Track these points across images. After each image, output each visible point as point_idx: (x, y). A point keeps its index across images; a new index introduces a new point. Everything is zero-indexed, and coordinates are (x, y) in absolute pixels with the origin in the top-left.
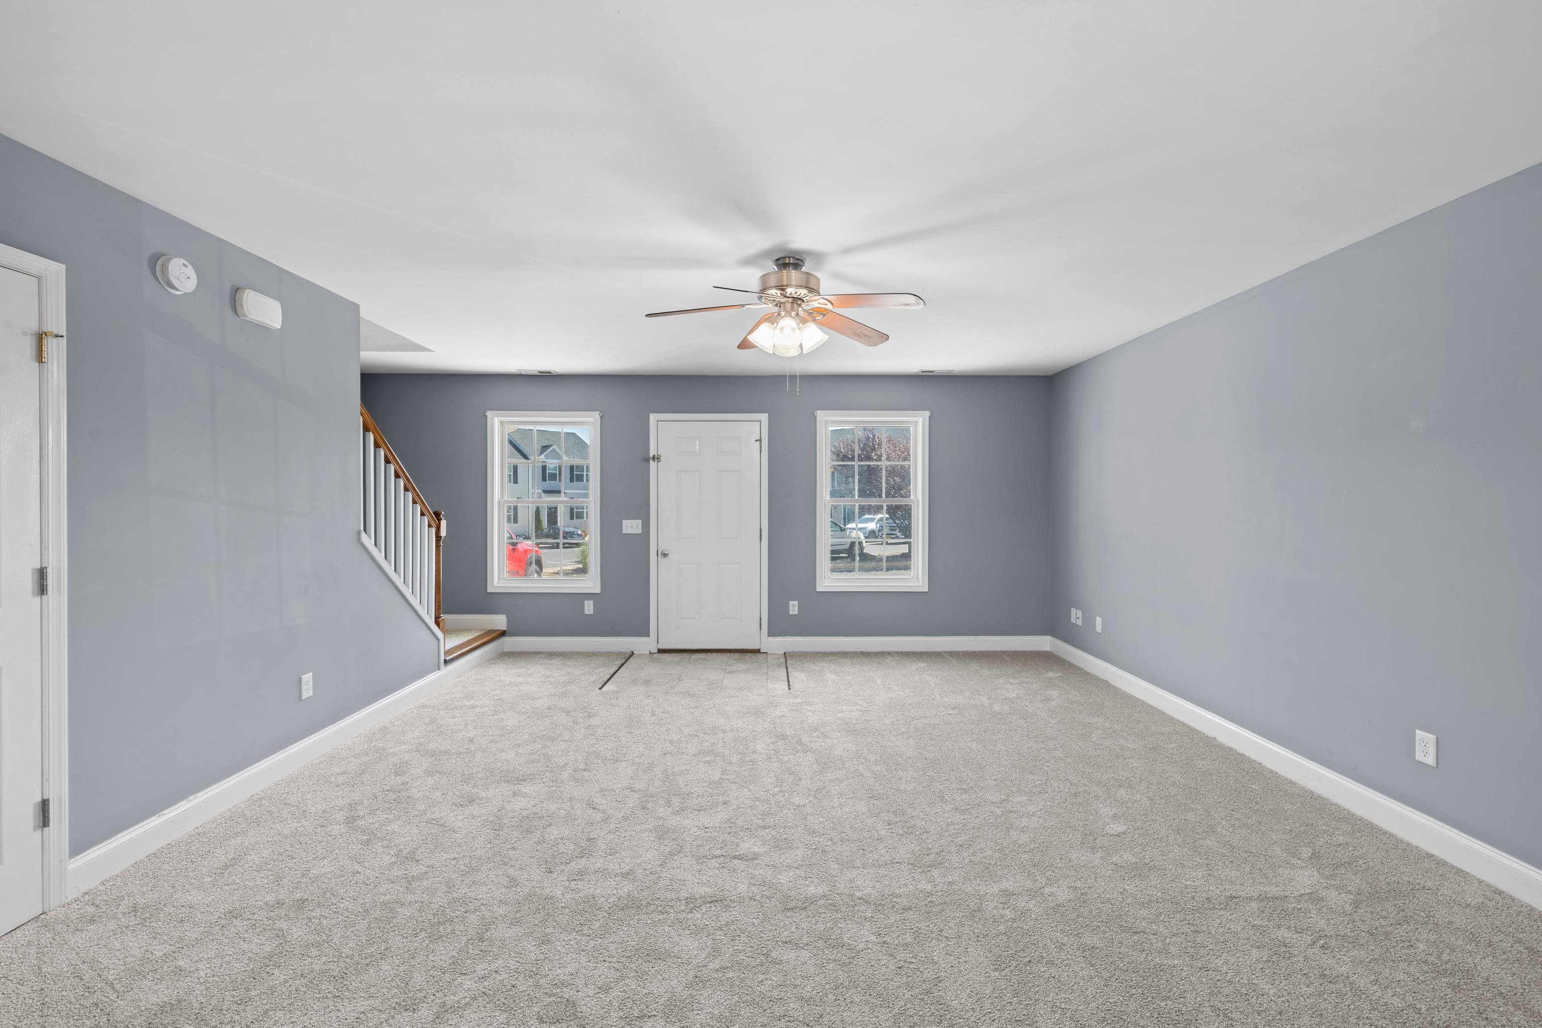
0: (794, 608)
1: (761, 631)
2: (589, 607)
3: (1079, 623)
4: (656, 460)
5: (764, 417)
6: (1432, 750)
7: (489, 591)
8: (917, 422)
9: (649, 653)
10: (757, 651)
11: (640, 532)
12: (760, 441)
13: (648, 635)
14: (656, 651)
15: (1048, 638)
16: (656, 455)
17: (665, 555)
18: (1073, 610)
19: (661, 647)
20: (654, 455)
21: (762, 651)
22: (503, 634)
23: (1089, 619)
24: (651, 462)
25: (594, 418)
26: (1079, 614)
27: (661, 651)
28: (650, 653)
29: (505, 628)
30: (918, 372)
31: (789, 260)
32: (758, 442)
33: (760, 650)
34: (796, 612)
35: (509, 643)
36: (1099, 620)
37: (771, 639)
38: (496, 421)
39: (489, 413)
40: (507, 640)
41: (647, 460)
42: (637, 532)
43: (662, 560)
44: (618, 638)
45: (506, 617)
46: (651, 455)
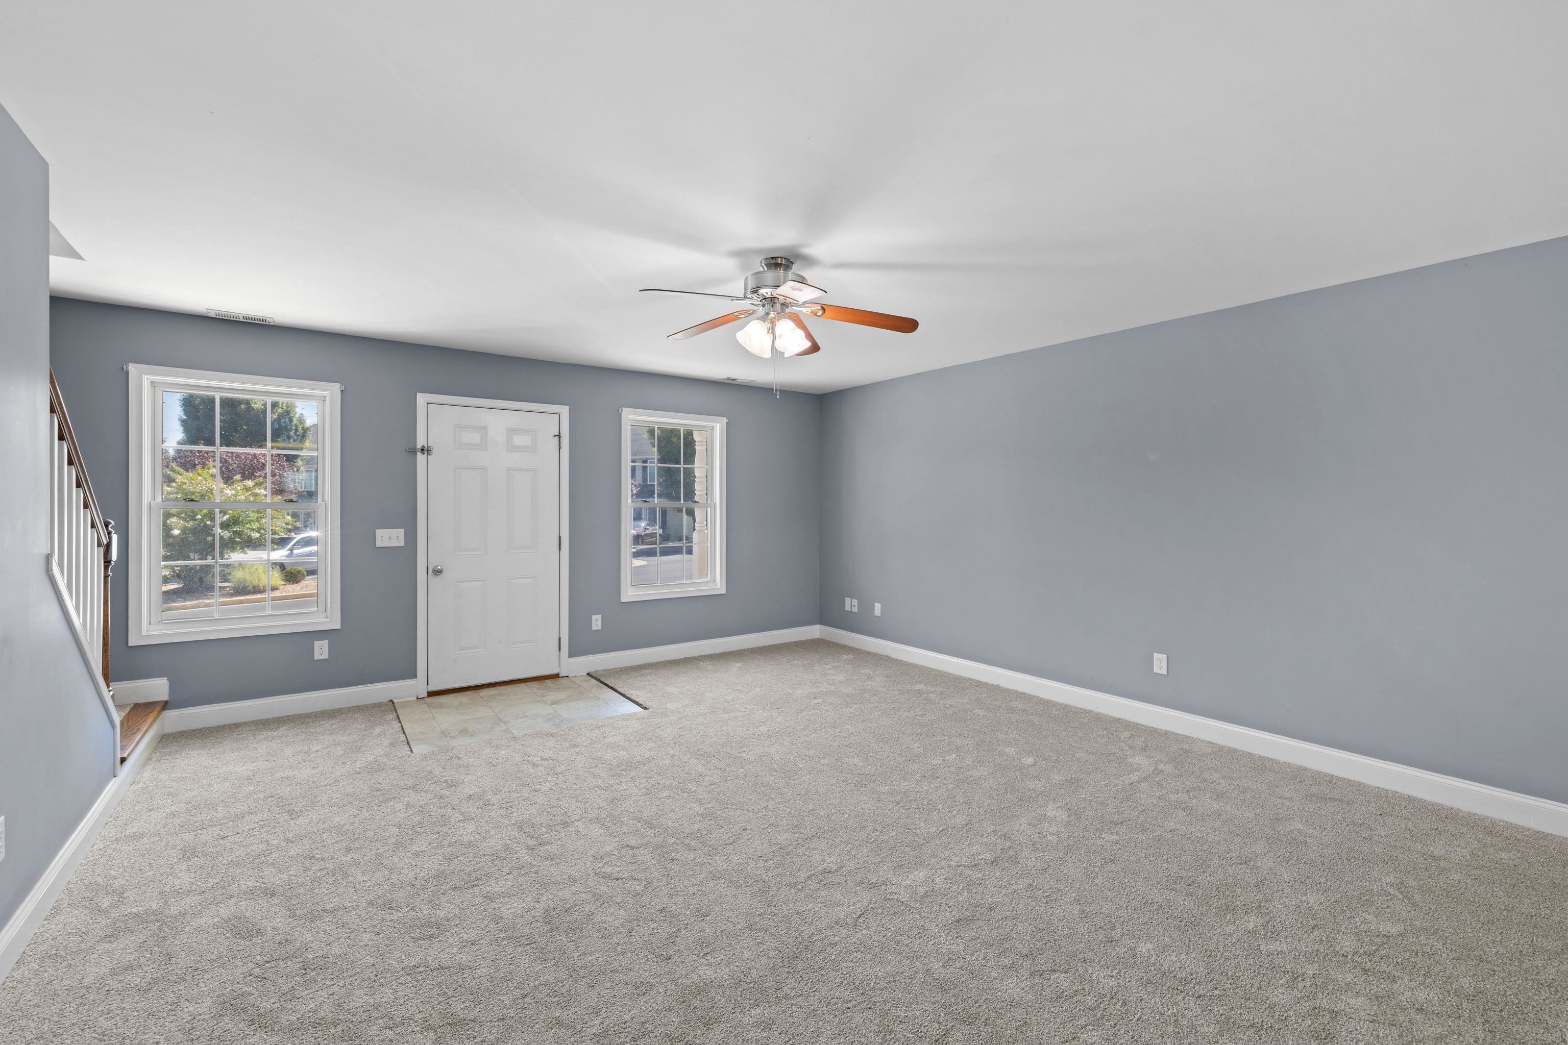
0: (597, 622)
1: (561, 653)
2: (321, 650)
3: (855, 610)
4: (426, 452)
5: (564, 410)
6: (1164, 664)
7: (131, 643)
8: (713, 427)
9: (415, 698)
10: (556, 676)
11: (402, 543)
12: (559, 436)
13: (414, 676)
14: (425, 695)
15: (818, 626)
16: (426, 446)
17: (438, 572)
18: (848, 600)
19: (432, 688)
20: (424, 446)
21: (561, 675)
22: (165, 706)
23: (866, 606)
24: (419, 454)
25: (331, 392)
26: (855, 602)
27: (431, 694)
28: (417, 699)
29: (165, 697)
30: (722, 379)
31: (782, 260)
32: (557, 438)
33: (559, 674)
34: (600, 627)
35: (174, 719)
36: (878, 606)
37: (573, 660)
38: (146, 380)
39: (133, 368)
40: (171, 715)
41: (413, 451)
42: (398, 545)
43: (434, 580)
44: (369, 685)
45: (168, 680)
46: (419, 446)
